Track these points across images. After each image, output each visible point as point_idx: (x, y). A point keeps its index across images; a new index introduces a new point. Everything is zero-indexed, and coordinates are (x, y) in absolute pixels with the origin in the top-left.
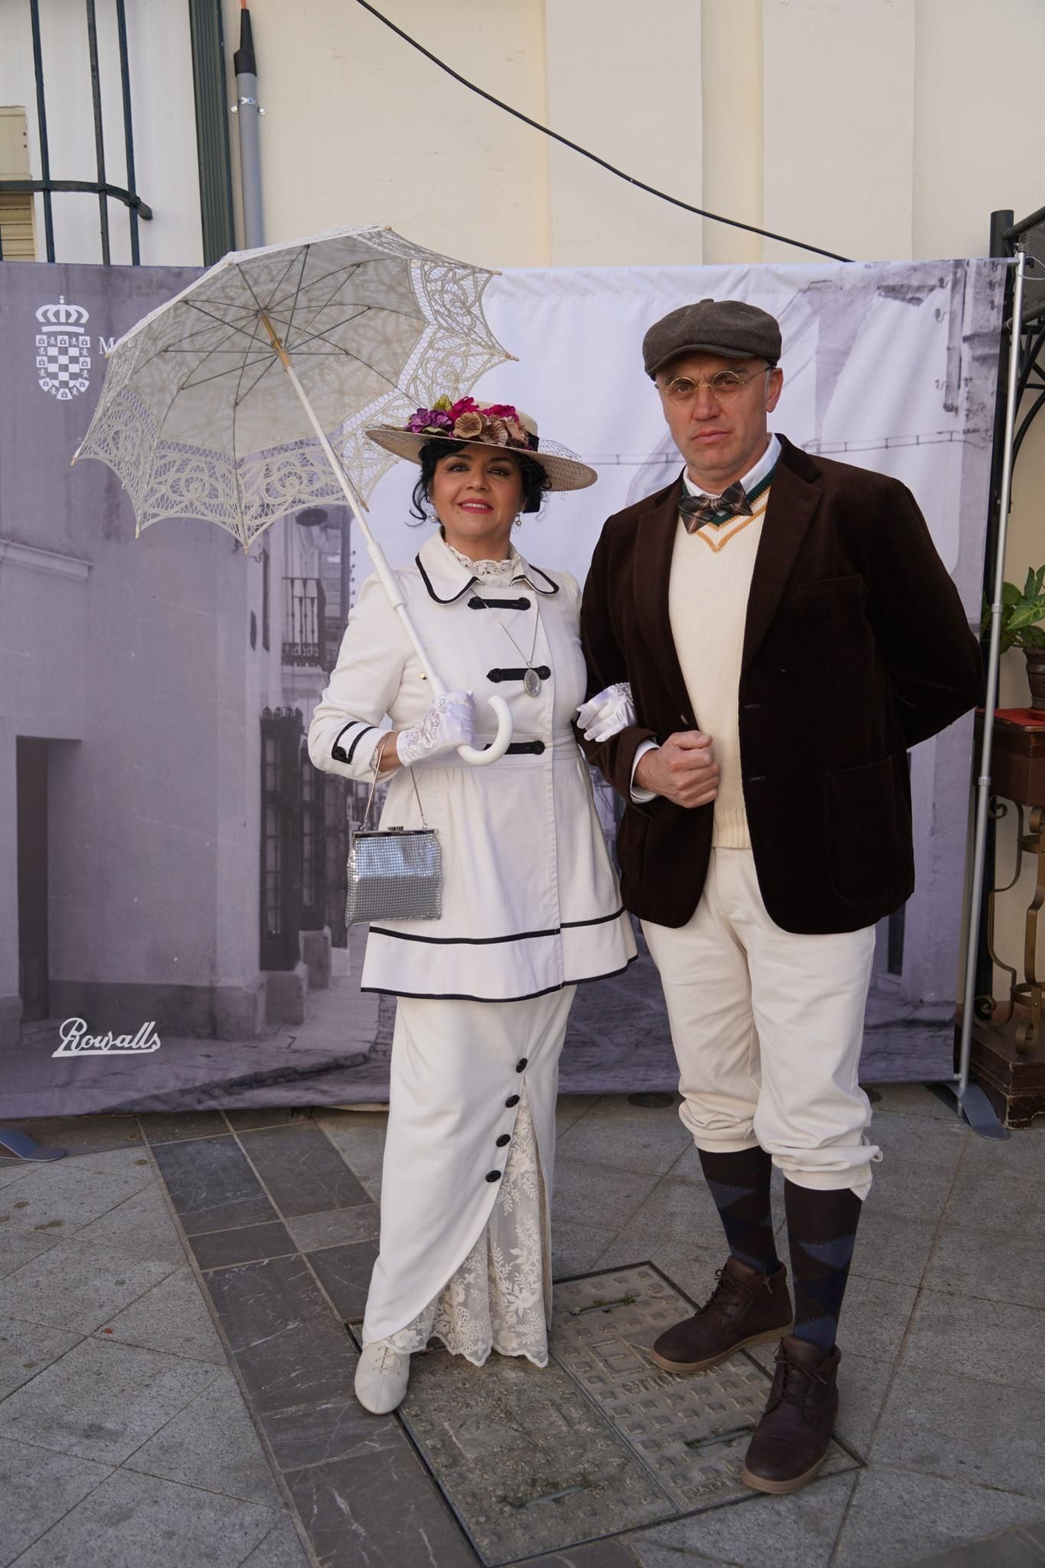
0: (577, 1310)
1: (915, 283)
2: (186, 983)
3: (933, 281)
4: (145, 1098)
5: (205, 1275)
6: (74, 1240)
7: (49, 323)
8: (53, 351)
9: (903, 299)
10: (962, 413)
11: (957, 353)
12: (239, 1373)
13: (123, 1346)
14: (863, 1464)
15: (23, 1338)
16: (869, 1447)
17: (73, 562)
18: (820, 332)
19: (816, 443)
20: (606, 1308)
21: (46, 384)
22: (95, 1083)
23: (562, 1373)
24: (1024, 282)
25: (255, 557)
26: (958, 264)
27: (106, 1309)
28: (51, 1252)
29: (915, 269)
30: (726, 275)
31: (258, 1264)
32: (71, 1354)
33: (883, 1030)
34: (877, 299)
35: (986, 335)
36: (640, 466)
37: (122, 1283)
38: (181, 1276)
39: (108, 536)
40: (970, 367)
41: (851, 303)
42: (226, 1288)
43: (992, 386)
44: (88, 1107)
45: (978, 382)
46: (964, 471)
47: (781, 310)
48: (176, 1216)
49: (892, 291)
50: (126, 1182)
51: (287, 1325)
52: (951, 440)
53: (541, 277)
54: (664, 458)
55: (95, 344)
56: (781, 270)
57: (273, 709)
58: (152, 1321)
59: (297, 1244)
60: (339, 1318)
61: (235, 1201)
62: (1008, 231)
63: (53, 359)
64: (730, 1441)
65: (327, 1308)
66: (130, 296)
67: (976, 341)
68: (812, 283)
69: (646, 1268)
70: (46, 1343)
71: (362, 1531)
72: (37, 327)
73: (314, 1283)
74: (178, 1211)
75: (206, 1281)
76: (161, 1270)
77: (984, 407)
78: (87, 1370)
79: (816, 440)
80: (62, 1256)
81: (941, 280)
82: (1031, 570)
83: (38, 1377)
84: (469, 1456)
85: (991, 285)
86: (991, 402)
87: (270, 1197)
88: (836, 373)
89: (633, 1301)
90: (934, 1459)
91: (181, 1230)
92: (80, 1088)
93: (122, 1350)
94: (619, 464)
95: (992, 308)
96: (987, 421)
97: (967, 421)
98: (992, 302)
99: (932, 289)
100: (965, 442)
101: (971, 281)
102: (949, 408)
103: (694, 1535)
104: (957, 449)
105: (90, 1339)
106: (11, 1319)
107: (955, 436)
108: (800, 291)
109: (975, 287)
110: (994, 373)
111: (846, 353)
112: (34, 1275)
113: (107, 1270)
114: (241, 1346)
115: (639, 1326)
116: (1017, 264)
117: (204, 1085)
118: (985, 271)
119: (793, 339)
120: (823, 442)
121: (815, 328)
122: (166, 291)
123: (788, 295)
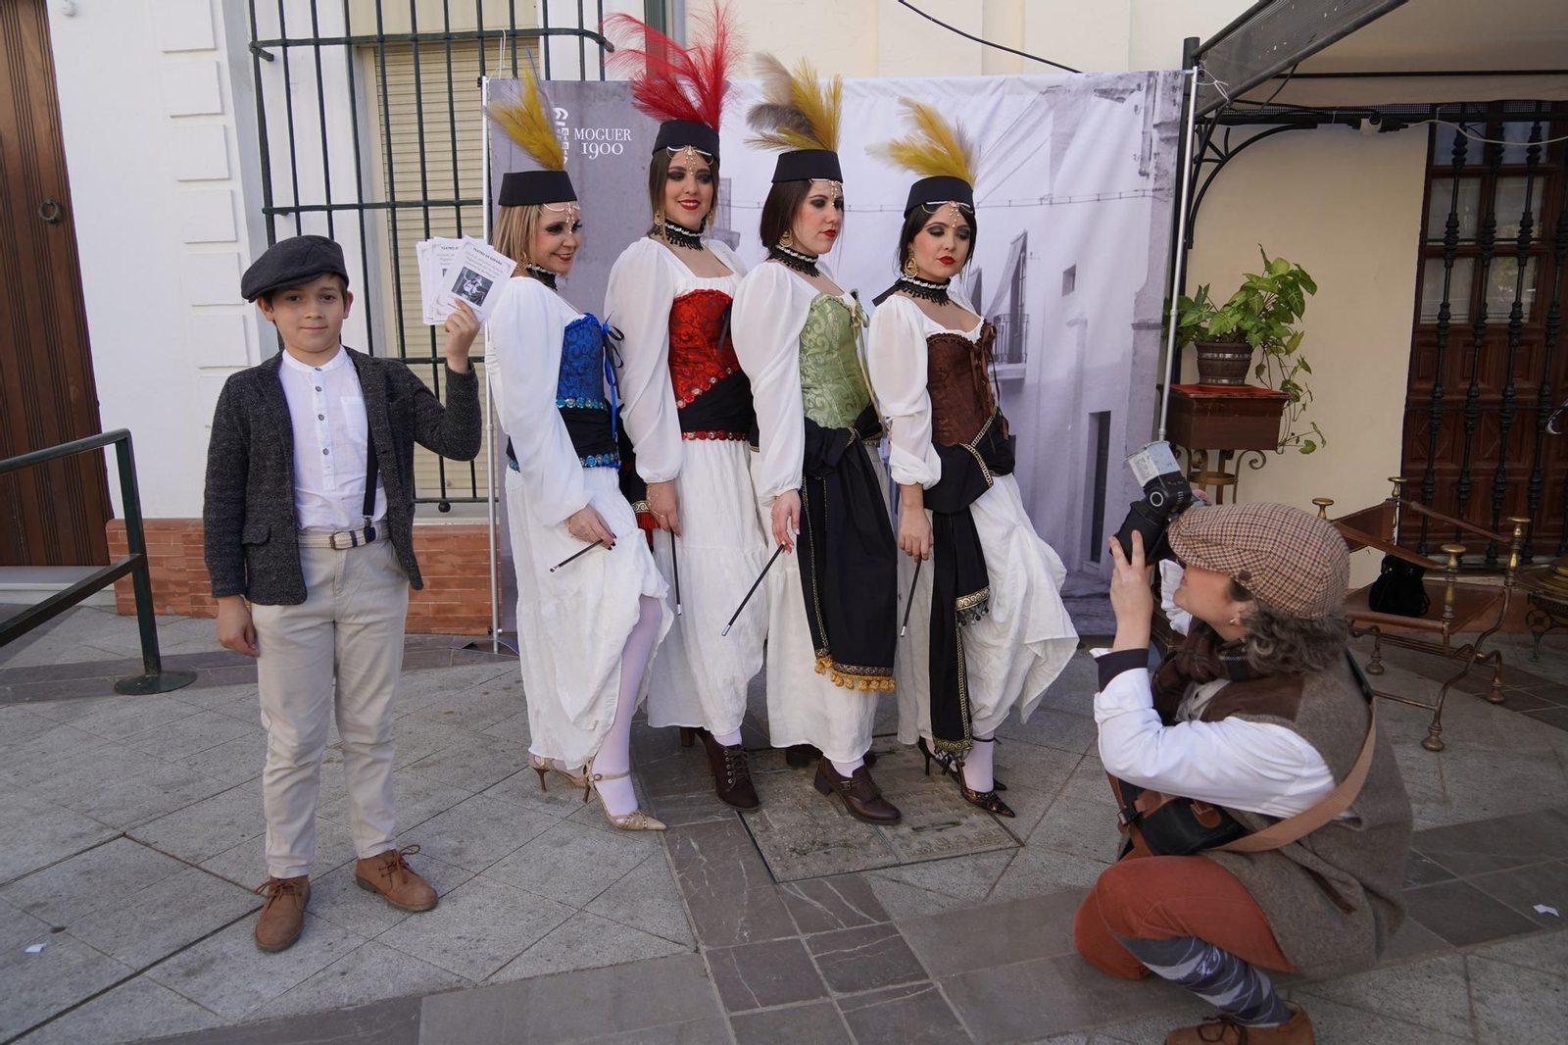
1: (1120, 88)
3: (1134, 86)
9: (1112, 99)
10: (1152, 177)
11: (1149, 135)
14: (1023, 845)
16: (1028, 837)
18: (1054, 121)
19: (1050, 197)
24: (1198, 87)
26: (1151, 74)
29: (1121, 78)
30: (989, 83)
33: (1086, 600)
34: (1094, 99)
35: (1170, 123)
40: (1158, 147)
41: (1076, 101)
43: (1173, 158)
45: (1163, 156)
46: (1152, 217)
47: (1028, 106)
49: (1105, 93)
52: (1144, 196)
53: (863, 85)
55: (572, 132)
56: (1027, 78)
62: (1195, 52)
64: (941, 829)
66: (594, 101)
67: (1162, 127)
68: (1051, 87)
71: (705, 860)
77: (1168, 173)
79: (1050, 195)
81: (1139, 85)
82: (1200, 287)
84: (775, 826)
85: (1174, 89)
86: (1173, 170)
88: (1064, 149)
90: (1069, 845)
95: (1175, 105)
96: (1169, 183)
97: (1155, 182)
98: (1174, 101)
99: (1132, 91)
100: (1154, 197)
101: (1160, 86)
102: (1143, 174)
103: (907, 875)
104: (1148, 202)
107: (1147, 193)
108: (1041, 92)
109: (1163, 90)
110: (1175, 149)
111: (1071, 136)
116: (1192, 74)
118: (1169, 79)
119: (1035, 126)
120: (1055, 196)
121: (1050, 118)
122: (617, 97)
123: (1032, 96)
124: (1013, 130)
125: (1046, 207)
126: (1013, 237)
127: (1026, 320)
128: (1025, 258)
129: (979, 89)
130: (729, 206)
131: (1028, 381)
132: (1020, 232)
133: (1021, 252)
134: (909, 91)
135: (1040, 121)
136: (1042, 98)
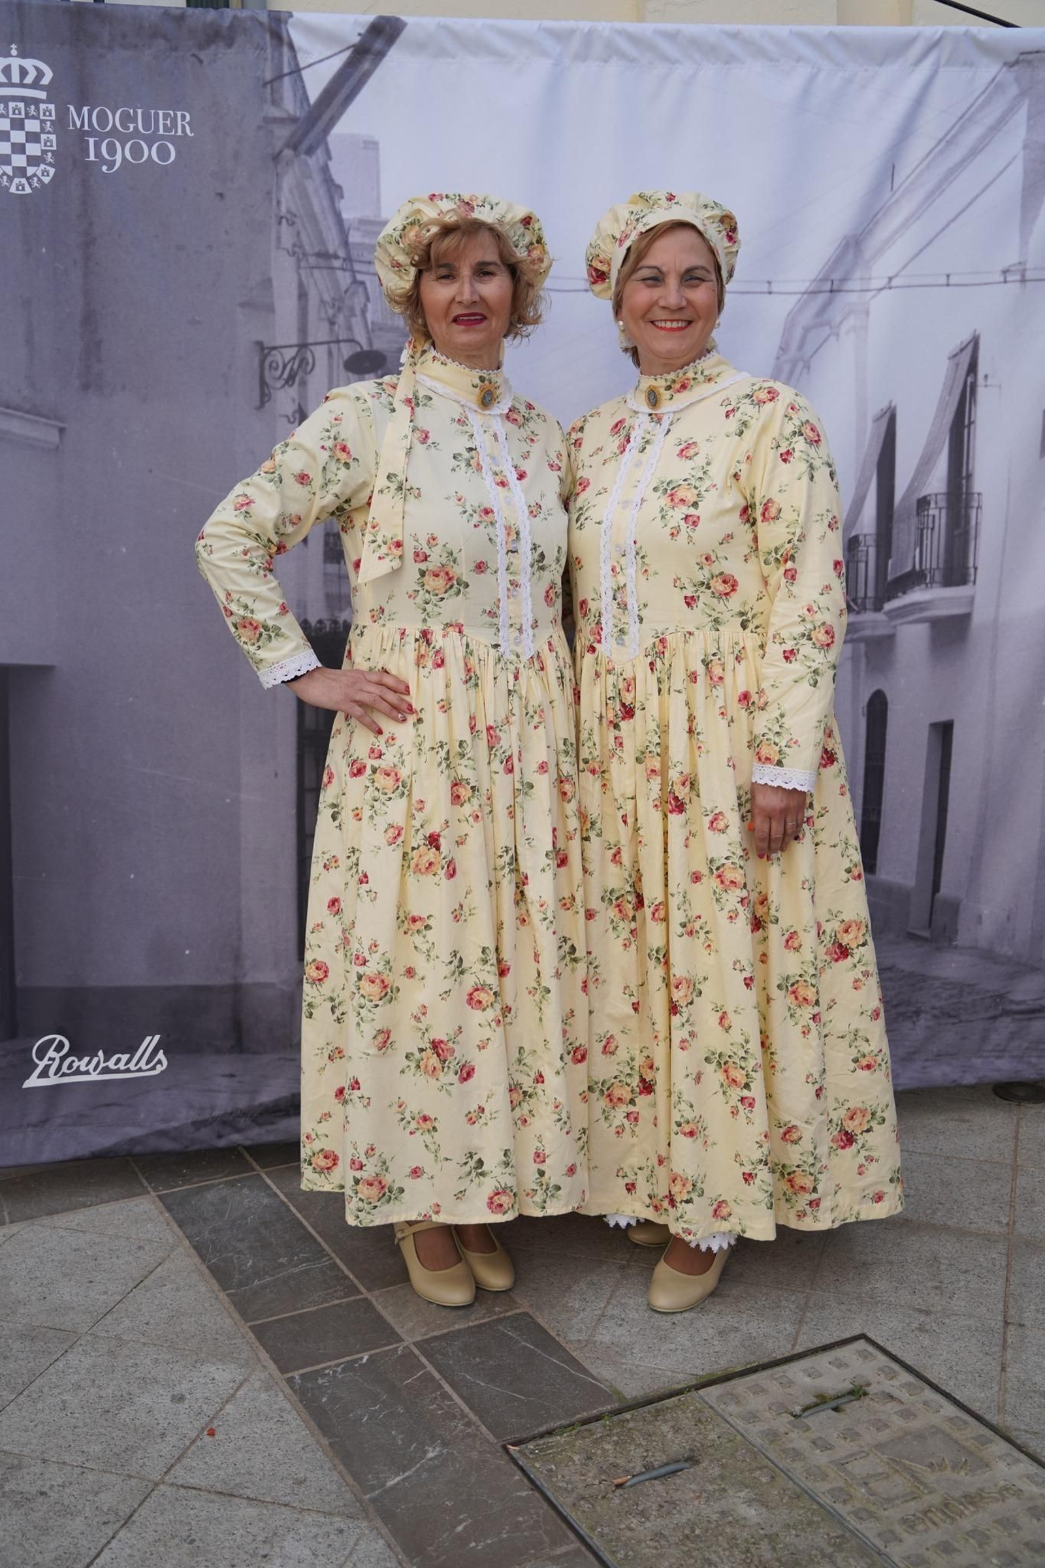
0: (797, 1409)
2: (202, 982)
4: (148, 1135)
5: (290, 1381)
6: (97, 1337)
12: (384, 1530)
13: (213, 1497)
15: (68, 1490)
17: (37, 422)
18: (1029, 119)
19: (1021, 267)
20: (834, 1404)
22: (81, 1118)
23: (815, 1507)
25: (287, 416)
27: (172, 1439)
28: (70, 1356)
30: (913, 40)
31: (356, 1361)
32: (143, 1511)
36: (799, 296)
37: (180, 1399)
38: (258, 1384)
39: (86, 387)
42: (324, 1400)
44: (73, 1149)
47: (982, 89)
48: (222, 1295)
50: (140, 1248)
51: (425, 1452)
53: (672, 37)
54: (828, 286)
55: (62, 115)
56: (981, 33)
57: (313, 621)
58: (240, 1456)
59: (399, 1330)
60: (491, 1437)
61: (296, 1270)
65: (469, 1424)
66: (111, 48)
68: (1023, 53)
69: (861, 1345)
70: (102, 1496)
73: (441, 1387)
74: (224, 1288)
75: (295, 1391)
76: (227, 1376)
78: (173, 1537)
79: (1020, 263)
80: (87, 1362)
83: (106, 1550)
87: (338, 1261)
89: (865, 1394)
91: (236, 1316)
92: (61, 1125)
93: (212, 1501)
94: (770, 293)
105: (162, 1487)
106: (44, 1461)
108: (1005, 64)
112: (56, 1391)
113: (155, 1380)
114: (373, 1488)
115: (888, 1431)
117: (225, 1114)
119: (995, 128)
120: (1028, 266)
121: (1022, 115)
122: (161, 43)
123: (988, 70)
124: (955, 136)
125: (1013, 288)
126: (954, 344)
127: (975, 504)
128: (974, 386)
131: (976, 619)
132: (966, 337)
133: (968, 375)
134: (760, 53)
135: (1002, 121)
136: (1008, 76)
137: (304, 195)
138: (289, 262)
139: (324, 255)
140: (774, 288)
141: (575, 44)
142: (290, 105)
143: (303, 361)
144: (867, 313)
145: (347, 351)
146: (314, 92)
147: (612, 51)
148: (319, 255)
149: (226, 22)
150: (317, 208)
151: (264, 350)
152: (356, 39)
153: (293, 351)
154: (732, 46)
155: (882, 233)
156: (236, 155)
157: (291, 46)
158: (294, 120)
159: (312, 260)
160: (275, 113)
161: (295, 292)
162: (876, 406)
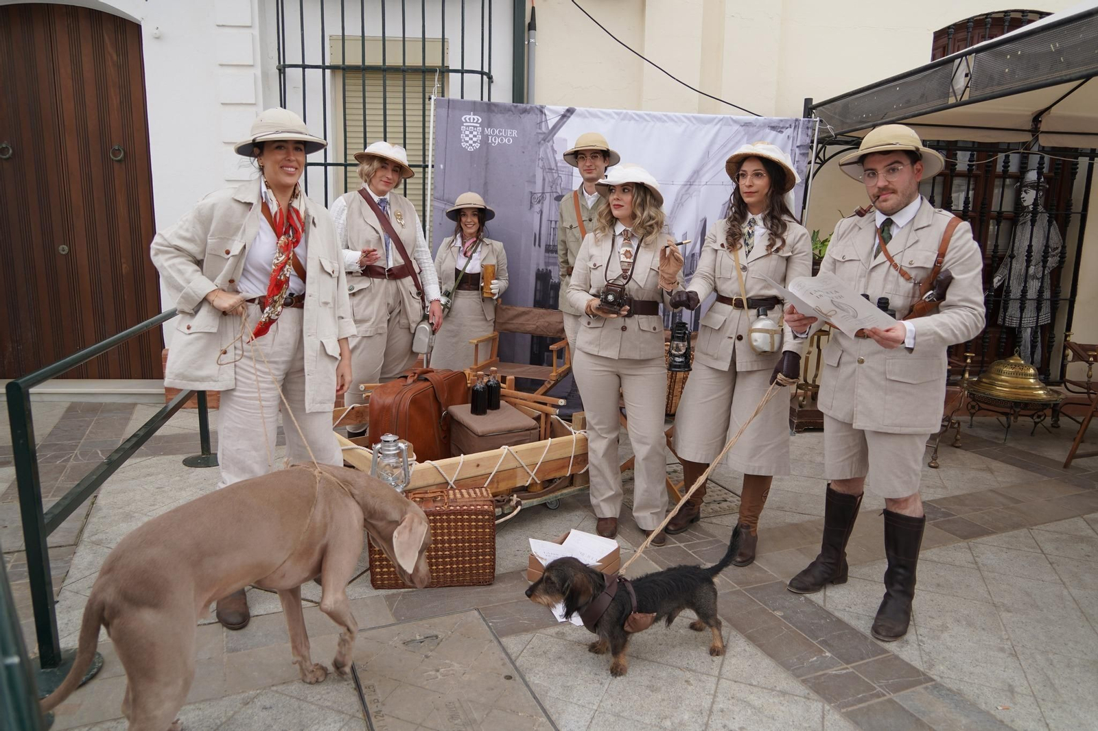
1: (781, 126)
3: (788, 126)
7: (466, 122)
8: (467, 133)
9: (777, 131)
11: (794, 152)
21: (464, 145)
24: (819, 128)
25: (537, 212)
26: (797, 120)
29: (781, 121)
30: (715, 118)
34: (768, 130)
35: (804, 145)
40: (798, 157)
41: (759, 130)
43: (805, 164)
45: (801, 162)
47: (734, 132)
49: (773, 128)
53: (649, 115)
54: (689, 184)
55: (483, 130)
56: (734, 117)
57: (541, 269)
62: (810, 106)
63: (467, 136)
66: (496, 113)
67: (801, 147)
68: (745, 123)
72: (462, 123)
81: (790, 125)
82: (814, 231)
85: (808, 128)
95: (807, 136)
98: (807, 134)
99: (787, 128)
101: (801, 126)
108: (740, 126)
109: (802, 129)
110: (807, 159)
118: (806, 123)
122: (511, 113)
123: (736, 127)
124: (726, 144)
129: (710, 121)
130: (572, 175)
134: (672, 120)
135: (739, 141)
136: (741, 129)
137: (546, 153)
138: (541, 170)
139: (551, 169)
140: (674, 183)
141: (622, 116)
142: (544, 129)
143: (543, 197)
144: (700, 191)
145: (555, 195)
146: (550, 127)
147: (632, 118)
148: (549, 169)
149: (528, 108)
150: (549, 156)
151: (532, 194)
152: (563, 113)
153: (540, 194)
154: (665, 118)
155: (705, 169)
156: (528, 142)
157: (545, 115)
158: (544, 133)
159: (547, 170)
160: (540, 131)
161: (542, 178)
162: (701, 218)
